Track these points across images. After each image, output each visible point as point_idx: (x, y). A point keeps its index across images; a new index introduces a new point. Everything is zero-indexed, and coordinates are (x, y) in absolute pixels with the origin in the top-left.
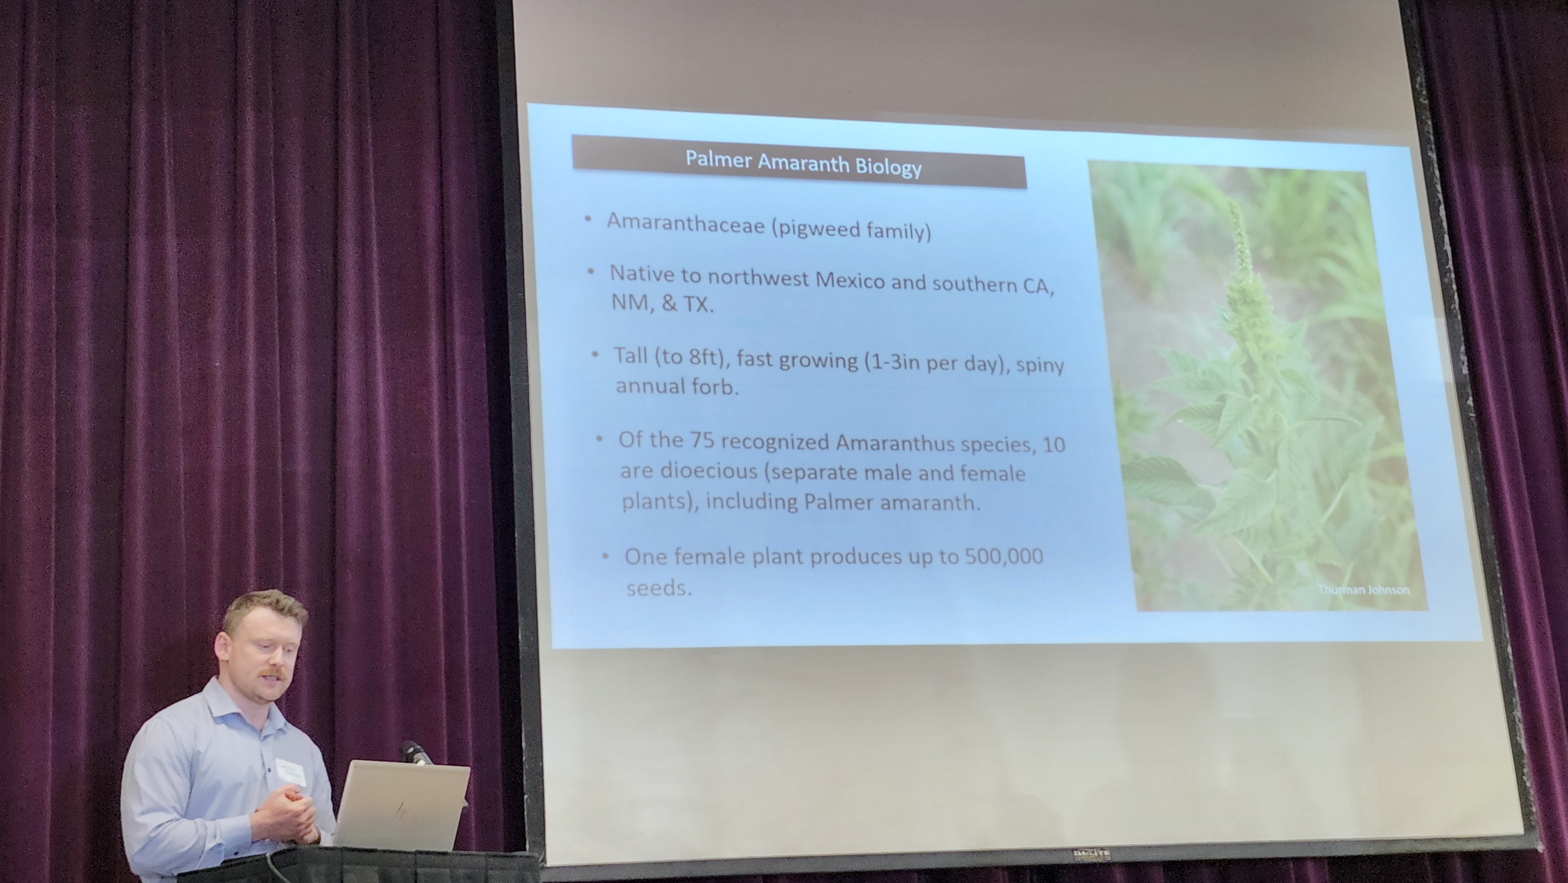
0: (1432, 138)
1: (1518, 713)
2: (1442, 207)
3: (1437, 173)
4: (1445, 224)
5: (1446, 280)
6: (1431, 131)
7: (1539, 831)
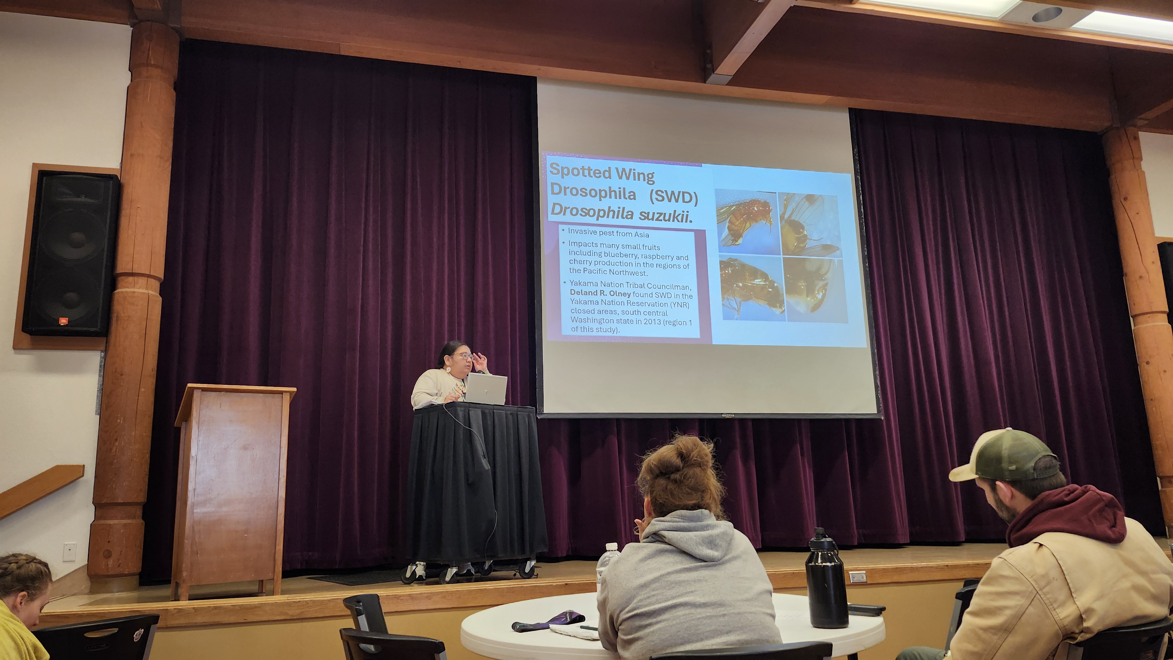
0: (859, 171)
1: (877, 373)
2: (861, 196)
3: (860, 183)
4: (862, 202)
5: (861, 222)
6: (859, 168)
7: (883, 412)
